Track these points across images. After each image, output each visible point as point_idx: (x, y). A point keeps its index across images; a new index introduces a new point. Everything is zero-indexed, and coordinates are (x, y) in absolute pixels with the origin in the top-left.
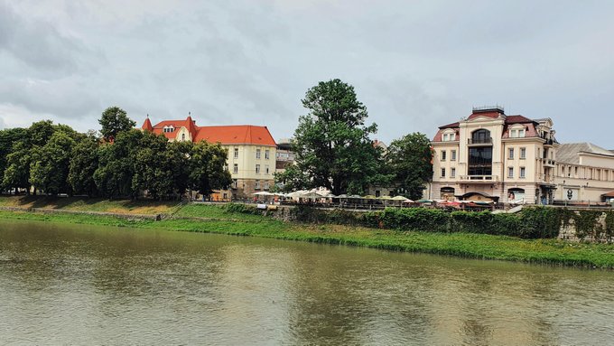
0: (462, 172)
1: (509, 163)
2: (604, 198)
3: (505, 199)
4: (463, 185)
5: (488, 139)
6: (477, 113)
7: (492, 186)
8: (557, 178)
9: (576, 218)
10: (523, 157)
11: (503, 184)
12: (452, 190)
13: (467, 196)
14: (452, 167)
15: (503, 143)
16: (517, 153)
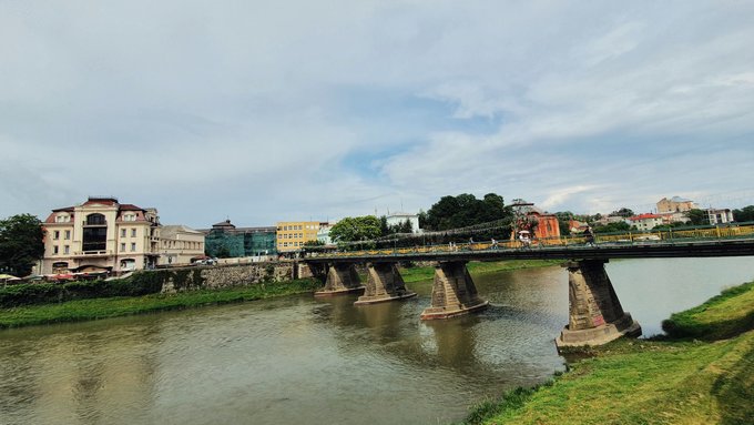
0: (76, 248)
1: (123, 240)
3: (118, 268)
4: (76, 260)
5: (104, 222)
6: (92, 201)
7: (106, 258)
8: (161, 249)
9: (174, 276)
10: (134, 235)
11: (116, 257)
12: (66, 265)
13: (80, 269)
14: (65, 245)
15: (117, 225)
16: (129, 232)
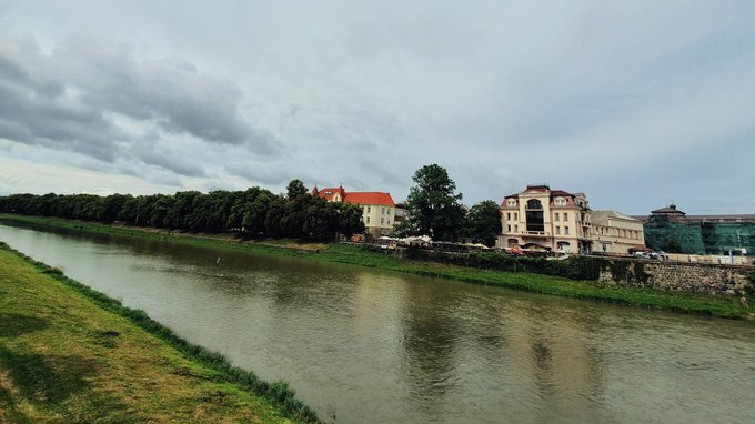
0: (523, 228)
1: (556, 224)
2: (631, 251)
3: (555, 249)
4: (524, 238)
5: (540, 207)
6: (530, 188)
7: (545, 239)
8: (593, 235)
9: (611, 266)
10: (566, 219)
11: (553, 238)
12: (516, 241)
13: (527, 246)
14: (515, 224)
15: (551, 209)
16: (561, 217)
